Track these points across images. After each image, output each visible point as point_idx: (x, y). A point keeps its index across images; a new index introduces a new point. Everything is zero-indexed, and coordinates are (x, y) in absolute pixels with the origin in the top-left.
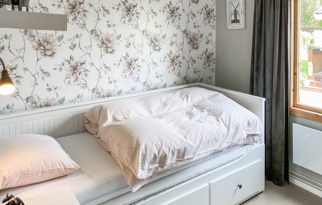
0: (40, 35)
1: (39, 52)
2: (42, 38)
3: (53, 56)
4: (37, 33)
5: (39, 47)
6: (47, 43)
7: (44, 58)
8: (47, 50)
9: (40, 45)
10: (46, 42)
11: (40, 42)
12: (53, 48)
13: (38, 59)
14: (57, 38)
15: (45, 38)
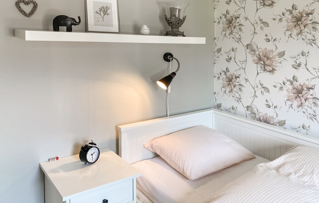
0: (260, 50)
1: (259, 66)
2: (262, 53)
3: (273, 72)
4: (257, 48)
5: (259, 61)
6: (267, 59)
7: (263, 73)
8: (267, 65)
9: (260, 59)
10: (266, 57)
11: (260, 57)
12: (273, 64)
13: (258, 73)
14: (277, 54)
15: (265, 53)
